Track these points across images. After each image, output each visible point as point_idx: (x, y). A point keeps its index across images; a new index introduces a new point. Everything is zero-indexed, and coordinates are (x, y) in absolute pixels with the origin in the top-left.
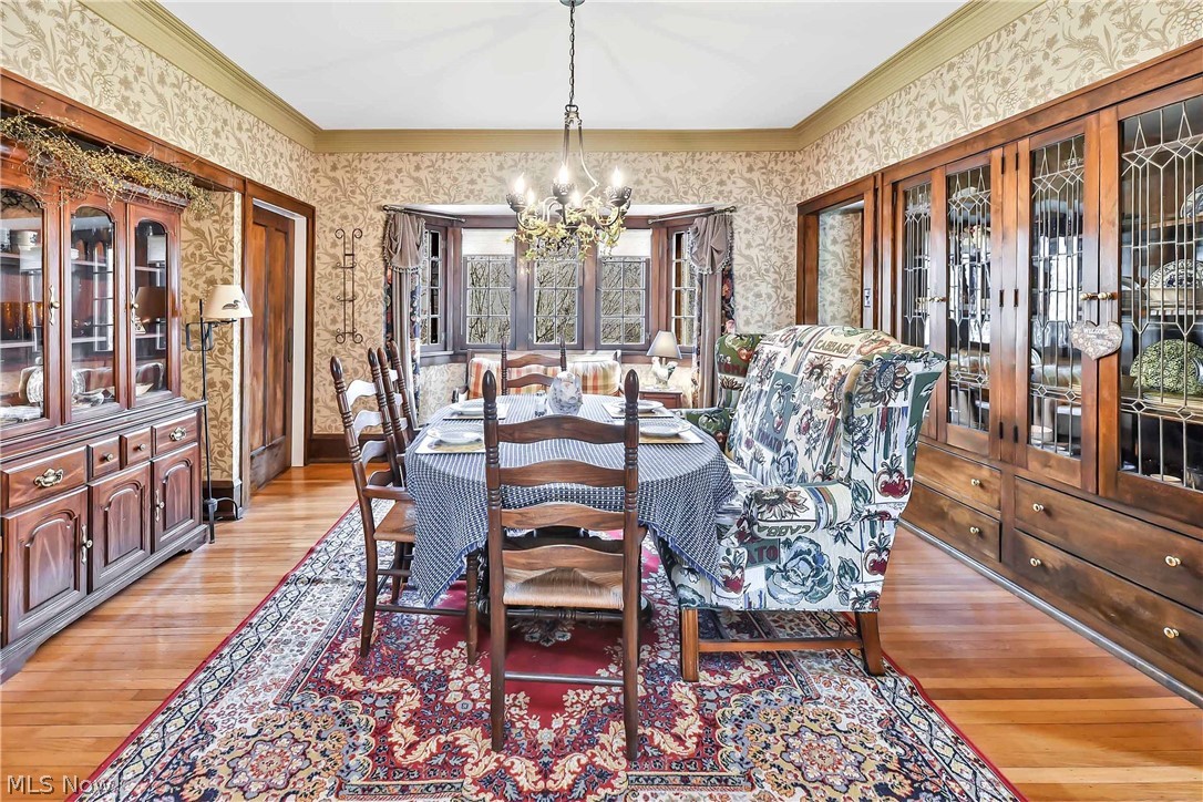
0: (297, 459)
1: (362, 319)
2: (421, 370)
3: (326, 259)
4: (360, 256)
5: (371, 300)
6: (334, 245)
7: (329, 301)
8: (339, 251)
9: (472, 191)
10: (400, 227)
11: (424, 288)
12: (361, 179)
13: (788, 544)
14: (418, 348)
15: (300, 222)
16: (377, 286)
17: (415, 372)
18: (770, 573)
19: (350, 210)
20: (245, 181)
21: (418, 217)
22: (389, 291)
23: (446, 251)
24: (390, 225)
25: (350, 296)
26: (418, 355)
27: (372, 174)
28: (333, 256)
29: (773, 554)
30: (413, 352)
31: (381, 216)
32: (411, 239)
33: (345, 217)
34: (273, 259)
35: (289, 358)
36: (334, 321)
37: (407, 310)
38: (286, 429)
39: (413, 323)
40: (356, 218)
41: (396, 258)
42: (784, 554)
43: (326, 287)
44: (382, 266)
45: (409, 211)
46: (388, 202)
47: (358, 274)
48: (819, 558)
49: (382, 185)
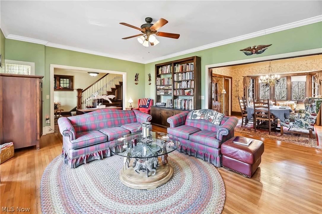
0: (230, 114)
1: (240, 94)
2: (250, 103)
3: (234, 85)
4: (239, 84)
5: (241, 91)
6: (235, 83)
7: (234, 91)
8: (236, 83)
9: (260, 72)
10: (246, 79)
11: (251, 89)
12: (239, 72)
13: (296, 120)
14: (250, 99)
15: (230, 80)
16: (242, 89)
17: (249, 103)
18: (293, 123)
19: (238, 77)
20: (224, 76)
21: (250, 77)
22: (244, 90)
23: (255, 82)
24: (244, 79)
25: (238, 90)
26: (250, 100)
27: (241, 71)
28: (235, 84)
29: (294, 121)
30: (249, 100)
31: (243, 77)
32: (248, 81)
33: (237, 78)
34: (227, 85)
35: (228, 99)
36: (235, 94)
37: (248, 93)
38: (228, 110)
39: (249, 95)
40: (239, 78)
41: (245, 84)
42: (295, 121)
43: (234, 89)
44: (243, 85)
45: (248, 76)
46: (244, 75)
47: (239, 87)
48: (301, 123)
49: (243, 73)
